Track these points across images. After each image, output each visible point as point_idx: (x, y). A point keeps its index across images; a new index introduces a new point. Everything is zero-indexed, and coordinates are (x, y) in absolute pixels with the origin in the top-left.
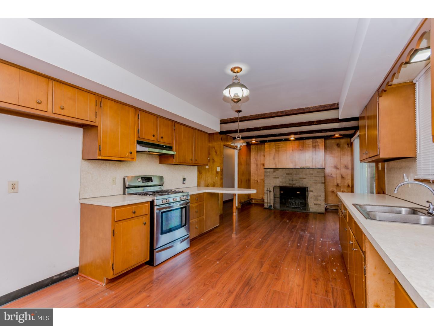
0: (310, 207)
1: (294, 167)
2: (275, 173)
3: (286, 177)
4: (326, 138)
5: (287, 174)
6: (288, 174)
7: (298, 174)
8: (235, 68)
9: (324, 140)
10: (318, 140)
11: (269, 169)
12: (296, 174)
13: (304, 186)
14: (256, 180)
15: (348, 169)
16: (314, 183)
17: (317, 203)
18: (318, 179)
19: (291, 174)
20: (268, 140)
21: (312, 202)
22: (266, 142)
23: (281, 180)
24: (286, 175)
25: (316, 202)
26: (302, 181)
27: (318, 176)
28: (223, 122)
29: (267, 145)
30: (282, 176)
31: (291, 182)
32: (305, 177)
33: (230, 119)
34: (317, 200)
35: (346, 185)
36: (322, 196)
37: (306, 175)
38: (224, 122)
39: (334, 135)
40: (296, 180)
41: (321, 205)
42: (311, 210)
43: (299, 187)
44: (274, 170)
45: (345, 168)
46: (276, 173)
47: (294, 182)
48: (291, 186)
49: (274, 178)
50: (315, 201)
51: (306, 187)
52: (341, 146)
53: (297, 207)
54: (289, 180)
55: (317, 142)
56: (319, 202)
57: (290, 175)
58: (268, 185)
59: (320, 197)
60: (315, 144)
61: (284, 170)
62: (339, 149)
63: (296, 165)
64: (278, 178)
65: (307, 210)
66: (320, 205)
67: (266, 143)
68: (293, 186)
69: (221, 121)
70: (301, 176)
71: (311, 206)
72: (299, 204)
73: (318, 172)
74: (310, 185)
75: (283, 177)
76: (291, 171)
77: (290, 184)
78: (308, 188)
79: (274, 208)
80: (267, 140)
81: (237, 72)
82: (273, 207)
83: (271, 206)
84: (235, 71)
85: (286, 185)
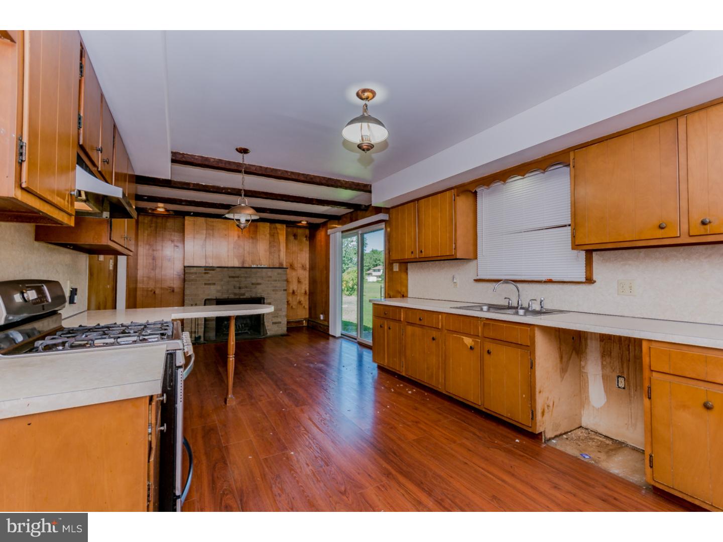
0: (267, 328)
1: (240, 266)
2: (206, 275)
3: (228, 282)
4: (289, 224)
5: (230, 277)
6: (233, 277)
7: (249, 278)
8: (364, 91)
9: (285, 227)
10: (278, 226)
11: (195, 268)
12: (246, 277)
13: (259, 295)
14: (151, 291)
15: (305, 269)
16: (273, 290)
17: (277, 321)
18: (278, 284)
19: (238, 277)
20: (193, 212)
21: (270, 320)
22: (187, 215)
23: (219, 288)
24: (228, 279)
25: (275, 320)
26: (256, 287)
27: (279, 280)
28: (178, 159)
29: (188, 220)
30: (222, 280)
31: (237, 291)
32: (259, 281)
33: (200, 159)
34: (277, 317)
35: (303, 291)
36: (283, 310)
37: (262, 278)
38: (184, 159)
39: (300, 222)
40: (246, 287)
41: (282, 323)
42: (269, 333)
43: (251, 298)
44: (205, 270)
45: (302, 269)
46: (209, 275)
47: (243, 291)
48: (237, 297)
49: (205, 284)
50: (273, 319)
51: (261, 298)
52: (299, 238)
53: (243, 332)
54: (235, 287)
55: (276, 228)
56: (279, 320)
57: (236, 279)
58: (192, 299)
59: (280, 312)
60: (273, 232)
61: (226, 269)
62: (296, 242)
63: (243, 262)
64: (214, 284)
65: (262, 334)
66: (280, 323)
67: (187, 218)
68: (241, 297)
69: (174, 154)
70: (254, 281)
71: (268, 326)
72: (242, 327)
73: (278, 274)
74: (268, 294)
75: (222, 283)
76: (238, 272)
77: (235, 294)
78: (264, 298)
79: (204, 340)
80: (191, 212)
81: (367, 98)
82: (202, 339)
83: (200, 337)
84: (363, 97)
85: (228, 297)
